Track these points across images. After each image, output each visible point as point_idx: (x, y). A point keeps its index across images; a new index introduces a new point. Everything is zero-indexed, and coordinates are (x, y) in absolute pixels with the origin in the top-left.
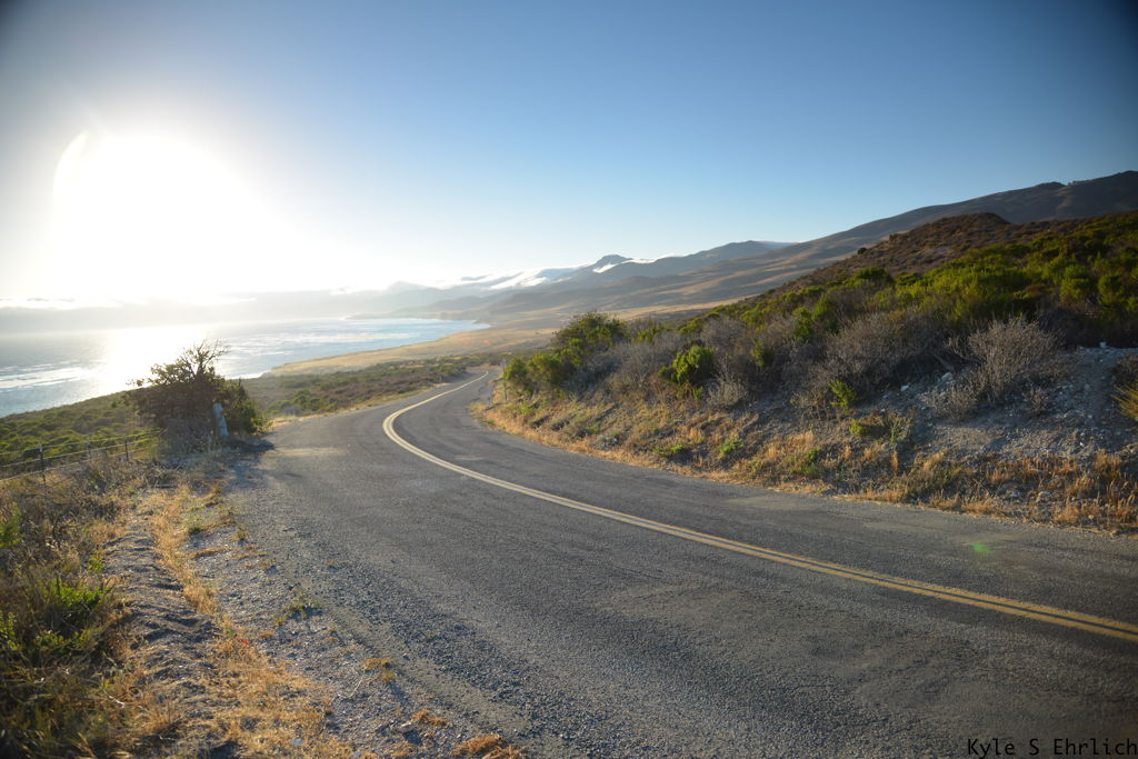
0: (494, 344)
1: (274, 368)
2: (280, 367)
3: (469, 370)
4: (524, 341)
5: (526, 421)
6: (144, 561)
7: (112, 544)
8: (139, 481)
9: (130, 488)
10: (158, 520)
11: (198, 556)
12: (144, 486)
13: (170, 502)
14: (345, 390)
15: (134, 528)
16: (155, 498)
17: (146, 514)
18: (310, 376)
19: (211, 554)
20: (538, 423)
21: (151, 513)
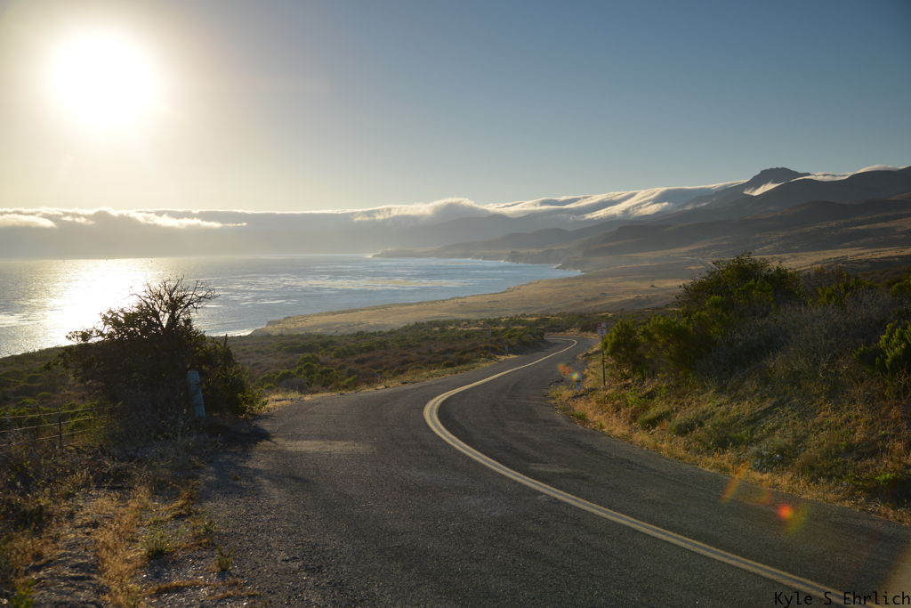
0: (586, 300)
1: (270, 323)
2: (279, 322)
3: (549, 337)
4: (632, 297)
5: (634, 418)
6: (82, 596)
7: (37, 569)
8: (79, 477)
9: (67, 488)
10: (105, 536)
11: (159, 593)
12: (86, 485)
13: (122, 510)
14: (369, 359)
15: (71, 546)
16: (103, 503)
17: (87, 525)
18: (319, 337)
19: (178, 589)
20: (653, 423)
21: (95, 525)
